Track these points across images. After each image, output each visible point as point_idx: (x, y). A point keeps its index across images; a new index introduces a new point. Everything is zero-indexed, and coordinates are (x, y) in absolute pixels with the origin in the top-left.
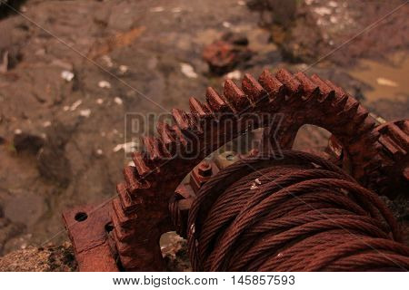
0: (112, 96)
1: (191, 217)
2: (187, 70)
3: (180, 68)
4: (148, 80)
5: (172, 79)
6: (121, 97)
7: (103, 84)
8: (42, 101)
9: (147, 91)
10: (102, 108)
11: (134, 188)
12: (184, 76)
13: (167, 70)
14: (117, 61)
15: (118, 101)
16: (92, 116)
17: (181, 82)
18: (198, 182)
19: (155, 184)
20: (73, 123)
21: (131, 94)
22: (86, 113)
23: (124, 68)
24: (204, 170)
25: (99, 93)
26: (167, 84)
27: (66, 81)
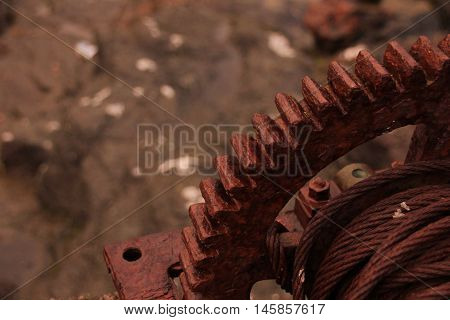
0: (158, 83)
1: (299, 258)
2: (279, 44)
3: (266, 41)
4: (216, 59)
5: (254, 58)
6: (173, 84)
7: (144, 64)
8: (45, 90)
9: (212, 77)
10: (141, 102)
11: (216, 209)
12: (273, 54)
13: (247, 44)
14: (168, 28)
15: (168, 92)
16: (126, 115)
17: (268, 63)
18: (309, 209)
19: (247, 205)
20: (95, 126)
21: (188, 80)
22: (115, 110)
23: (177, 40)
24: (318, 190)
25: (138, 78)
26: (246, 66)
27: (83, 60)
